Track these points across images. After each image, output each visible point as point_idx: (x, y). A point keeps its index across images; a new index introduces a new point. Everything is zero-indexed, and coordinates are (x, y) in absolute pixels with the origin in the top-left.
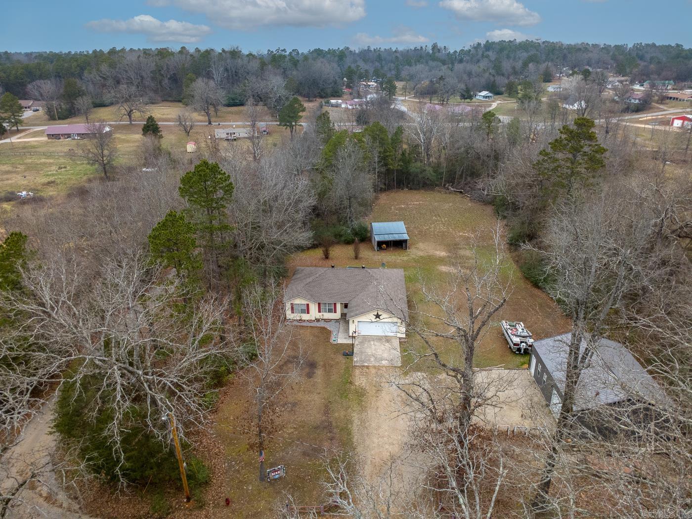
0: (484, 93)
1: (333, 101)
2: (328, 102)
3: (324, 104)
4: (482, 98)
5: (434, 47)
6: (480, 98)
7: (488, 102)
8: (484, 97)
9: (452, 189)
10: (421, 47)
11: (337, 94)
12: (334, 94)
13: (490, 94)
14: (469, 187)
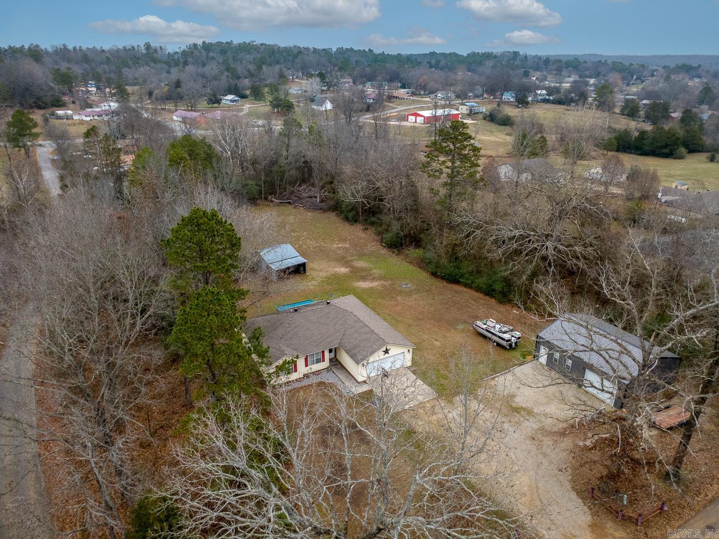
0: (230, 97)
1: (60, 112)
2: (53, 114)
3: (48, 116)
4: (229, 103)
5: (148, 46)
6: (227, 103)
7: (238, 106)
8: (231, 101)
9: (276, 201)
10: (133, 47)
11: (60, 104)
12: (55, 103)
13: (237, 98)
14: (296, 196)
